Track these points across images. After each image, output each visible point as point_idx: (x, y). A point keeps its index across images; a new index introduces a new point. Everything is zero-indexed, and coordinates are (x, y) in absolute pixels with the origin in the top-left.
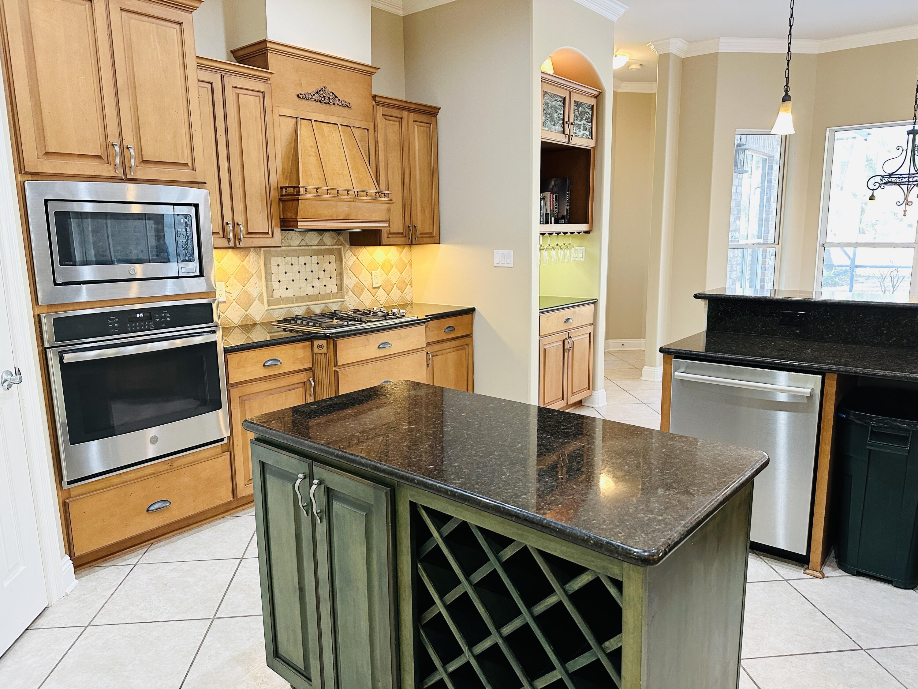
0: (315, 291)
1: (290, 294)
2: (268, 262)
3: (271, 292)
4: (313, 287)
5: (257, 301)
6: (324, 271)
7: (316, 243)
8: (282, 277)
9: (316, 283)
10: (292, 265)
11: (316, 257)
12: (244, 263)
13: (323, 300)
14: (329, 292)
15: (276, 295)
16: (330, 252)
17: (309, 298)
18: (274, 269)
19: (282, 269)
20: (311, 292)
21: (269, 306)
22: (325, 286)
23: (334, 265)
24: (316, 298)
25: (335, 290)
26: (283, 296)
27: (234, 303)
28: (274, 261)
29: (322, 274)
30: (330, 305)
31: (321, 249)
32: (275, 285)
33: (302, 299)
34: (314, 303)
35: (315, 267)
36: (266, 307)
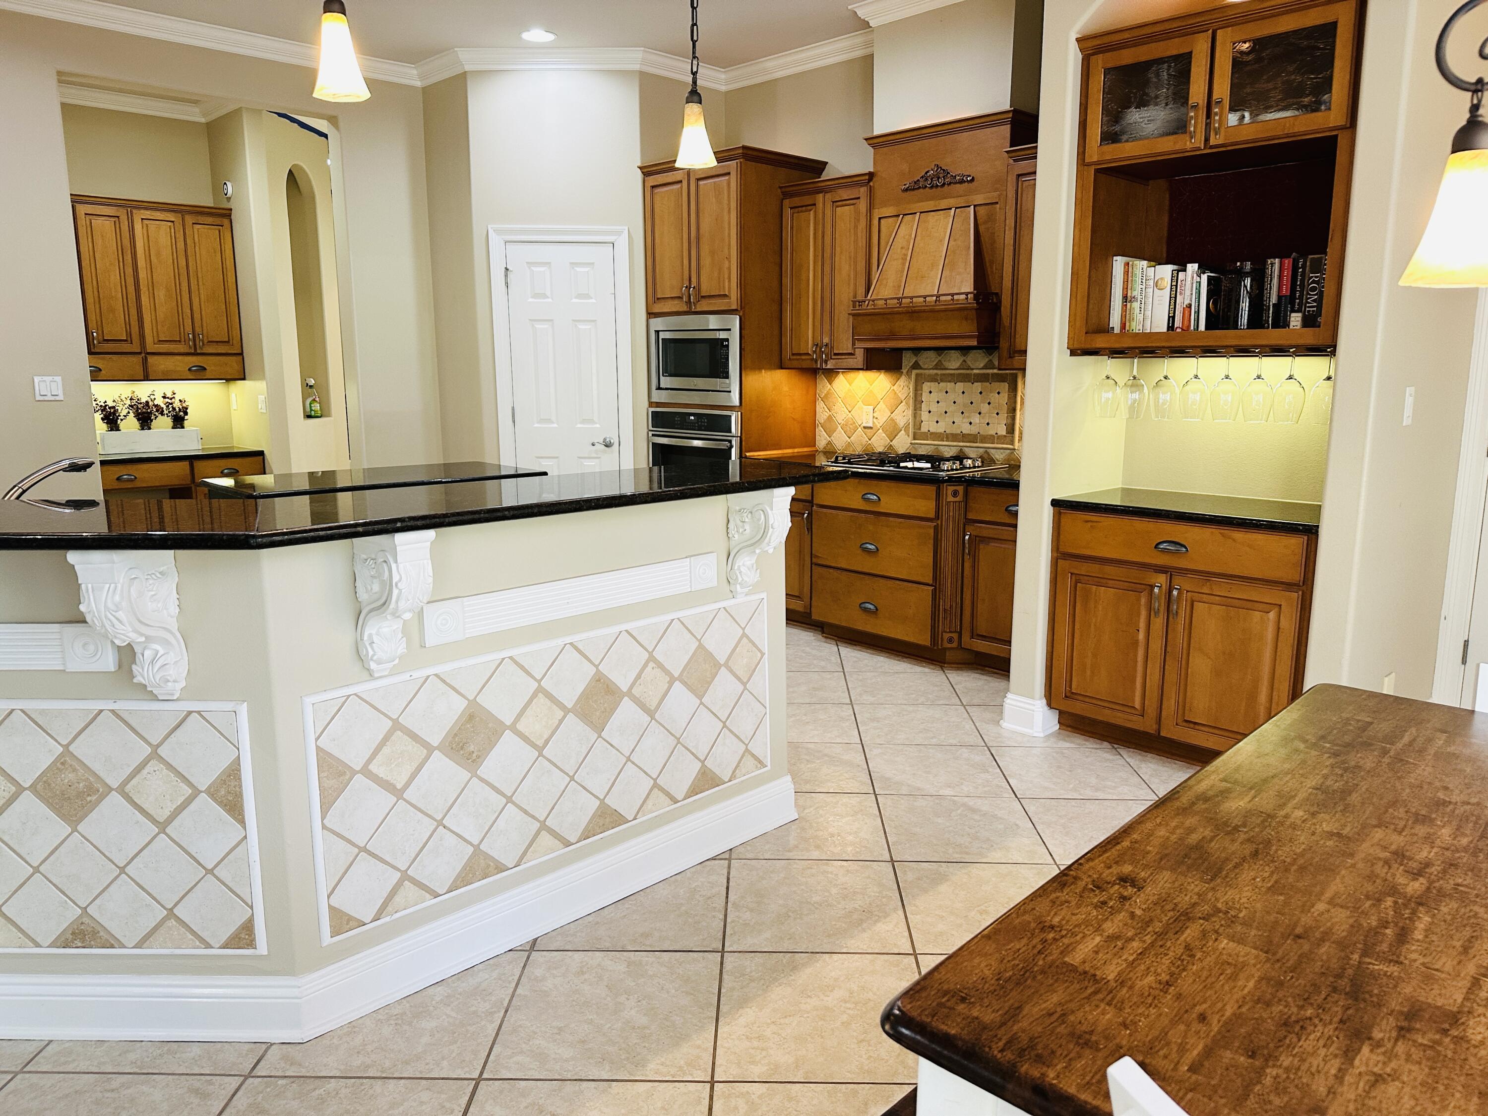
0: (973, 430)
1: (940, 428)
2: (919, 388)
3: (918, 424)
4: (971, 423)
5: (903, 432)
6: (989, 403)
7: (982, 365)
8: (934, 408)
9: (976, 419)
10: (947, 392)
11: (979, 384)
12: (895, 387)
13: (982, 442)
14: (993, 432)
15: (924, 429)
16: (1001, 379)
17: (965, 437)
18: (925, 397)
19: (934, 396)
20: (966, 429)
21: (914, 439)
22: (988, 424)
23: (1004, 398)
24: (972, 438)
25: (1002, 431)
26: (932, 430)
27: (881, 431)
28: (927, 386)
29: (985, 408)
30: (992, 451)
31: (988, 374)
32: (924, 415)
33: (954, 437)
34: (968, 444)
35: (977, 398)
36: (909, 440)
